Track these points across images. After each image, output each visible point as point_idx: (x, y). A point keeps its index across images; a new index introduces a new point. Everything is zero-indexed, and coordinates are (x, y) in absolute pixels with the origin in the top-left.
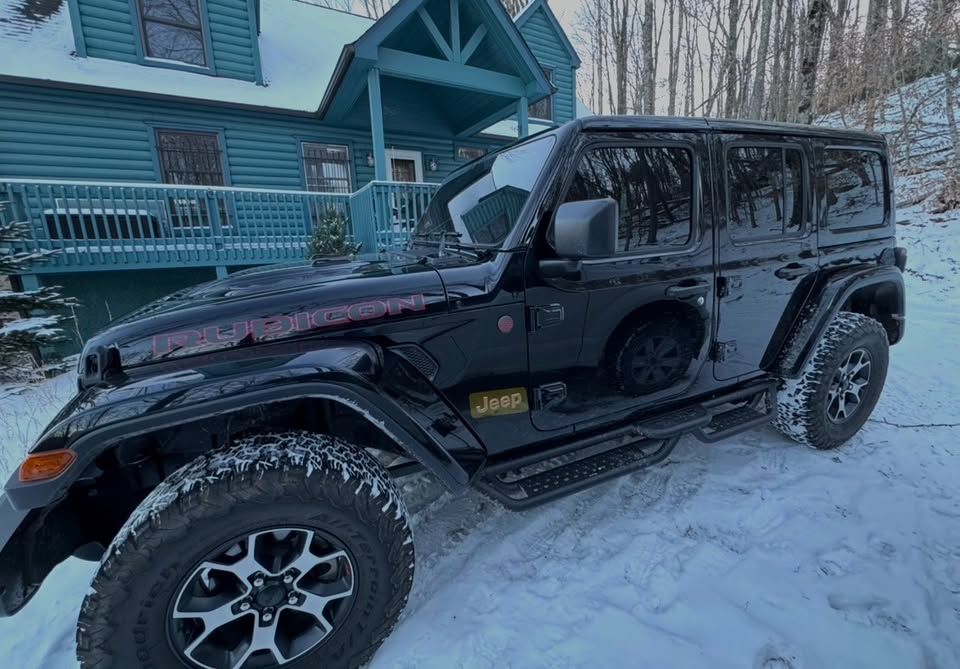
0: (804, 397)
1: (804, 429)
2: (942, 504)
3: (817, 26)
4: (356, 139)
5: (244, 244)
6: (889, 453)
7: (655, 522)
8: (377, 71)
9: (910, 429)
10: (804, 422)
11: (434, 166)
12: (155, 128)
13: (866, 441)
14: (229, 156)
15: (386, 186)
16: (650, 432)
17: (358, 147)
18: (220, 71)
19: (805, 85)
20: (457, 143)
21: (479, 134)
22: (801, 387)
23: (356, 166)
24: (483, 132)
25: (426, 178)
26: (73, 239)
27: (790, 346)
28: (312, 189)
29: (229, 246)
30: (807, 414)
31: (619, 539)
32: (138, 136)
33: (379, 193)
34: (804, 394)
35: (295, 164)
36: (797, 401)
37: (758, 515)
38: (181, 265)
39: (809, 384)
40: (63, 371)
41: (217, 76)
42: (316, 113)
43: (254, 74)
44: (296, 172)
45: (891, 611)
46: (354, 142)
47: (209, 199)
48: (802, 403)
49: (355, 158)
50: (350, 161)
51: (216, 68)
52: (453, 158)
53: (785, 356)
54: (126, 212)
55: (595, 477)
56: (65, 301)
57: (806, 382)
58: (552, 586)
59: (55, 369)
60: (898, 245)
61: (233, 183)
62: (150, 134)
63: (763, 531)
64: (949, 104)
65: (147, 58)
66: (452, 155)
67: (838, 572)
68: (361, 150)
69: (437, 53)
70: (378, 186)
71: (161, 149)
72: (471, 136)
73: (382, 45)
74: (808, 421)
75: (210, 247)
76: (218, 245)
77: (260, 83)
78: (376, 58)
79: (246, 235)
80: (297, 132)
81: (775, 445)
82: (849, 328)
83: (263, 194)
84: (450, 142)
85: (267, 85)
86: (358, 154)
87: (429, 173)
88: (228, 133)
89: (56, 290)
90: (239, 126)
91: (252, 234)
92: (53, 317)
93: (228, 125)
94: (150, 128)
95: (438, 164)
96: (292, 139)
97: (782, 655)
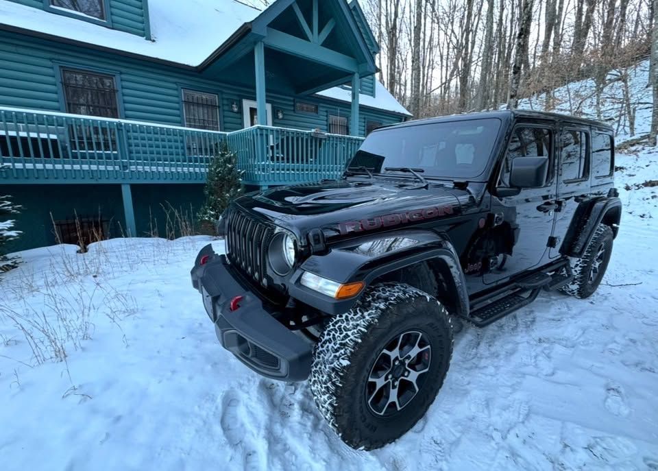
0: (580, 269)
1: (578, 287)
2: (646, 321)
3: (522, 44)
4: (224, 91)
5: (145, 167)
6: (613, 299)
7: (521, 337)
8: (262, 44)
9: (617, 287)
10: (578, 283)
11: (280, 116)
12: (61, 67)
13: (601, 293)
14: (124, 95)
15: (267, 130)
16: (526, 285)
17: (224, 96)
18: (116, 25)
19: (514, 81)
20: (297, 100)
21: (314, 95)
22: (578, 263)
23: (224, 110)
24: (317, 93)
25: (274, 124)
26: (11, 157)
27: (578, 240)
28: (190, 126)
29: (133, 168)
30: (581, 278)
31: (510, 346)
32: (46, 73)
33: (262, 135)
34: (580, 267)
35: (177, 105)
36: (576, 271)
37: (569, 329)
38: (93, 182)
39: (583, 261)
40: (13, 267)
41: (113, 29)
42: (196, 67)
43: (144, 30)
44: (177, 112)
45: (647, 366)
46: (222, 93)
47: (118, 129)
48: (578, 272)
49: (223, 105)
50: (219, 107)
51: (112, 22)
52: (294, 110)
53: (576, 244)
54: (48, 136)
55: (508, 310)
56: (13, 209)
57: (582, 260)
58: (491, 370)
59: (7, 265)
60: (615, 187)
61: (127, 117)
62: (57, 72)
63: (576, 337)
64: (598, 103)
65: (52, 6)
66: (292, 108)
67: (617, 353)
68: (227, 99)
69: (303, 36)
70: (261, 129)
71: (66, 85)
72: (308, 96)
73: (269, 26)
74: (581, 282)
75: (117, 168)
76: (125, 167)
77: (149, 38)
78: (265, 35)
79: (147, 160)
80: (180, 81)
81: (559, 297)
82: (601, 231)
83: (161, 129)
84: (292, 99)
85: (154, 41)
86: (225, 102)
87: (276, 121)
88: (124, 77)
89: (7, 199)
90: (131, 71)
91: (153, 160)
92: (9, 222)
93: (123, 70)
94: (57, 67)
95: (284, 115)
96: (174, 86)
97: (613, 387)
